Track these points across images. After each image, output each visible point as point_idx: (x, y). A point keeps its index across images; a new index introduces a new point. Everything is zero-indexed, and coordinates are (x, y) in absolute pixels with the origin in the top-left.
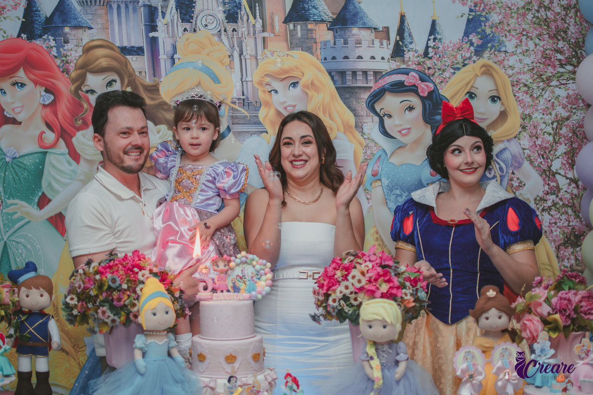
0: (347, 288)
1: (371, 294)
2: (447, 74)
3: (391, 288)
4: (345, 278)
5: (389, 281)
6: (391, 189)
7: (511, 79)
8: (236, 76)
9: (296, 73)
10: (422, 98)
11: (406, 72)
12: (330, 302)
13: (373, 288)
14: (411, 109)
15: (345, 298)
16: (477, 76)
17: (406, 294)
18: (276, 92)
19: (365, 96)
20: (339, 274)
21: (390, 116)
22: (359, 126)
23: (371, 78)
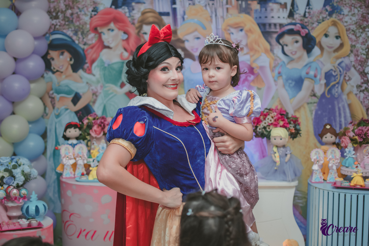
0: (265, 123)
1: (276, 125)
2: (314, 25)
3: (284, 123)
4: (265, 119)
5: (283, 120)
6: (287, 80)
7: (346, 28)
8: (213, 26)
9: (242, 25)
10: (303, 37)
11: (295, 24)
12: (258, 129)
13: (276, 123)
14: (297, 42)
15: (265, 128)
16: (329, 26)
17: (291, 127)
18: (232, 33)
19: (275, 36)
20: (262, 118)
21: (287, 45)
22: (272, 50)
23: (278, 27)
